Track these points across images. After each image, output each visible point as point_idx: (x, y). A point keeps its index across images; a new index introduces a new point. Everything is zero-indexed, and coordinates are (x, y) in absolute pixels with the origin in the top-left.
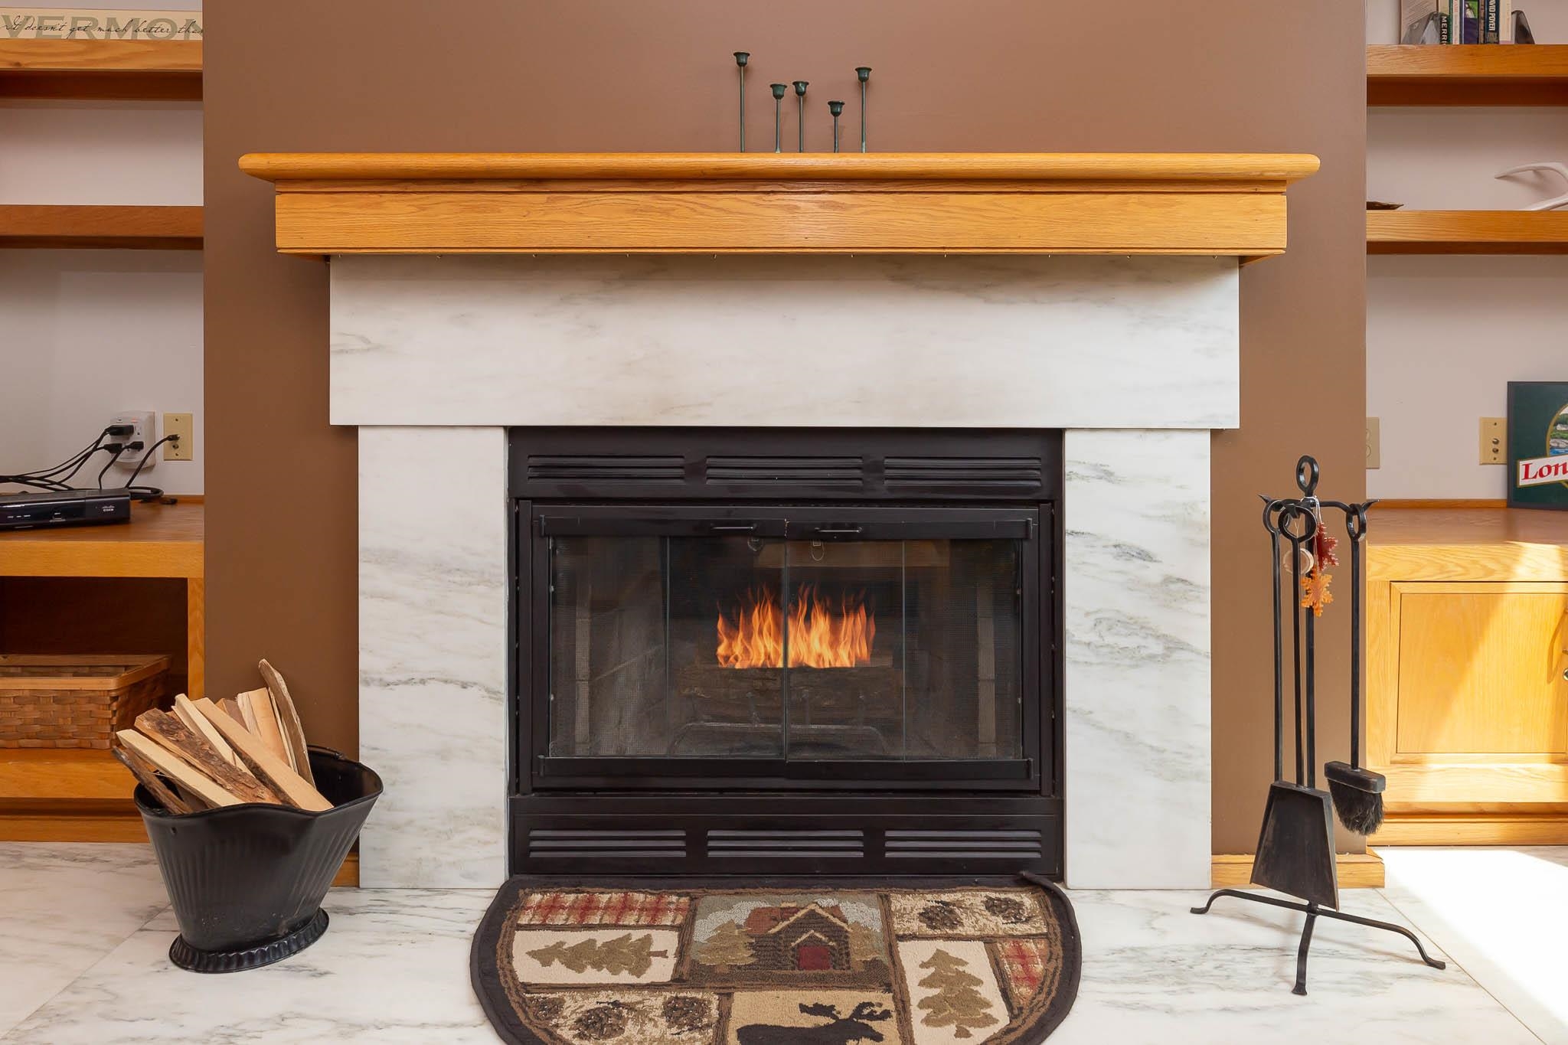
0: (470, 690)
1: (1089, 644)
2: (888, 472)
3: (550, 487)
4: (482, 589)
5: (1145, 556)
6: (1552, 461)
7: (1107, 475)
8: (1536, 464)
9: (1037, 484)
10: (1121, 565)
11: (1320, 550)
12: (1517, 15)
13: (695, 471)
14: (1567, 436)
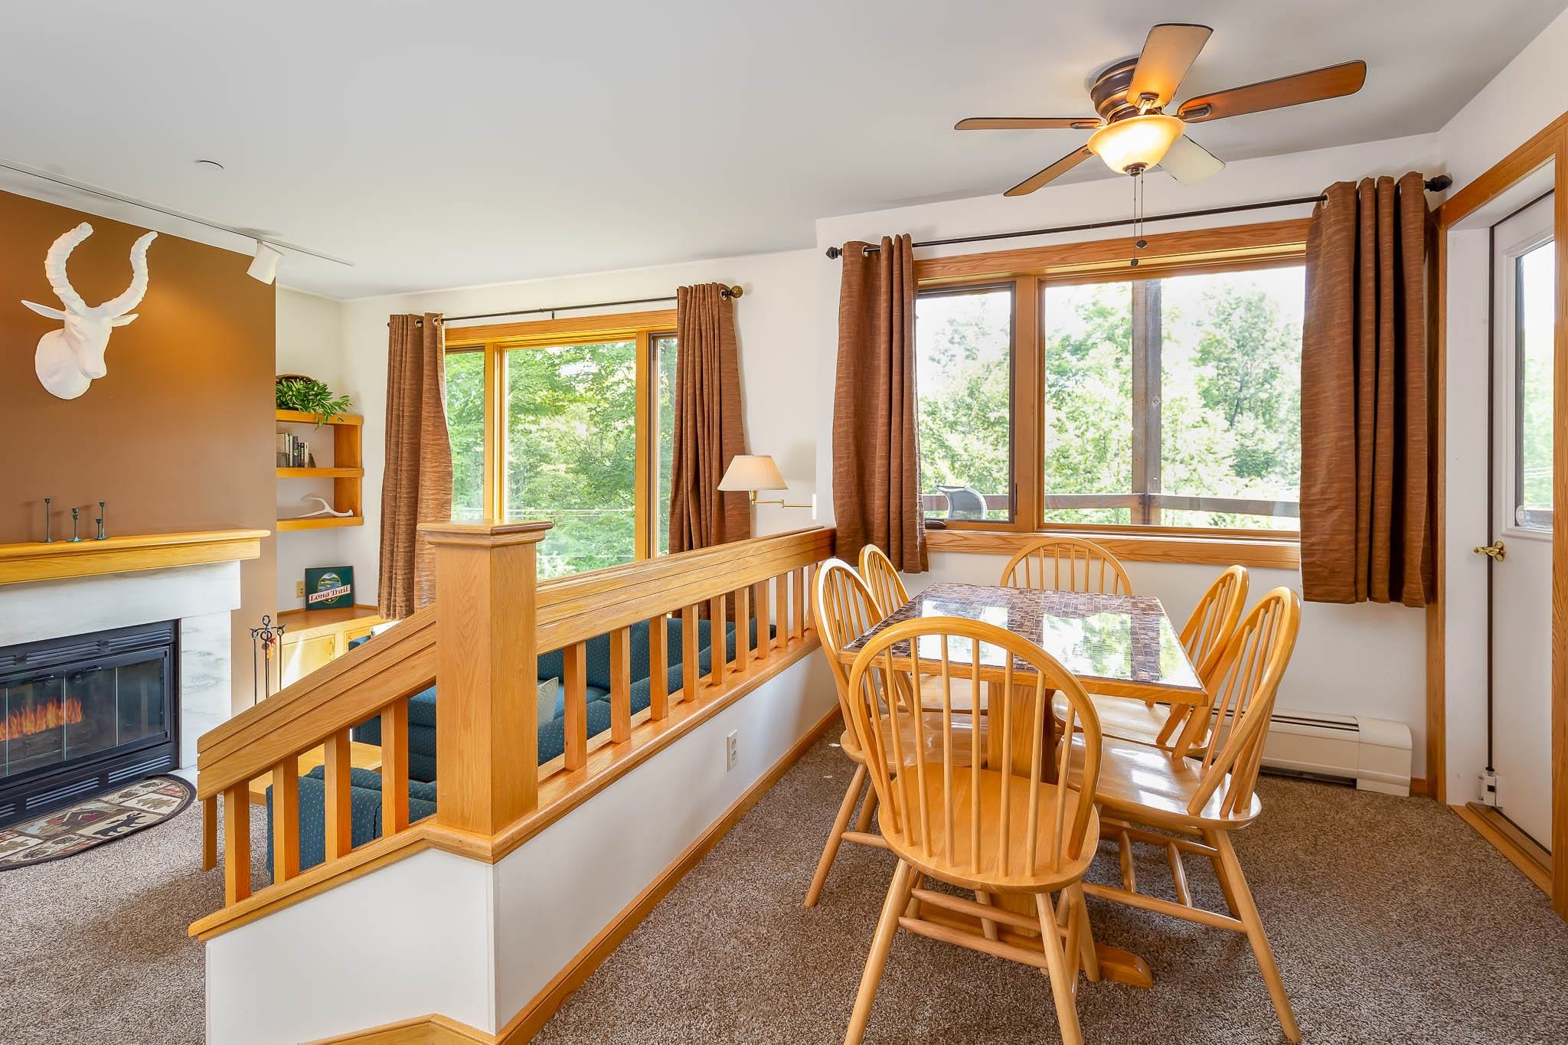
1: (189, 686)
2: (110, 644)
5: (209, 654)
6: (320, 594)
7: (197, 630)
8: (315, 595)
9: (170, 637)
10: (201, 658)
11: (271, 642)
12: (310, 455)
13: (21, 660)
14: (324, 585)
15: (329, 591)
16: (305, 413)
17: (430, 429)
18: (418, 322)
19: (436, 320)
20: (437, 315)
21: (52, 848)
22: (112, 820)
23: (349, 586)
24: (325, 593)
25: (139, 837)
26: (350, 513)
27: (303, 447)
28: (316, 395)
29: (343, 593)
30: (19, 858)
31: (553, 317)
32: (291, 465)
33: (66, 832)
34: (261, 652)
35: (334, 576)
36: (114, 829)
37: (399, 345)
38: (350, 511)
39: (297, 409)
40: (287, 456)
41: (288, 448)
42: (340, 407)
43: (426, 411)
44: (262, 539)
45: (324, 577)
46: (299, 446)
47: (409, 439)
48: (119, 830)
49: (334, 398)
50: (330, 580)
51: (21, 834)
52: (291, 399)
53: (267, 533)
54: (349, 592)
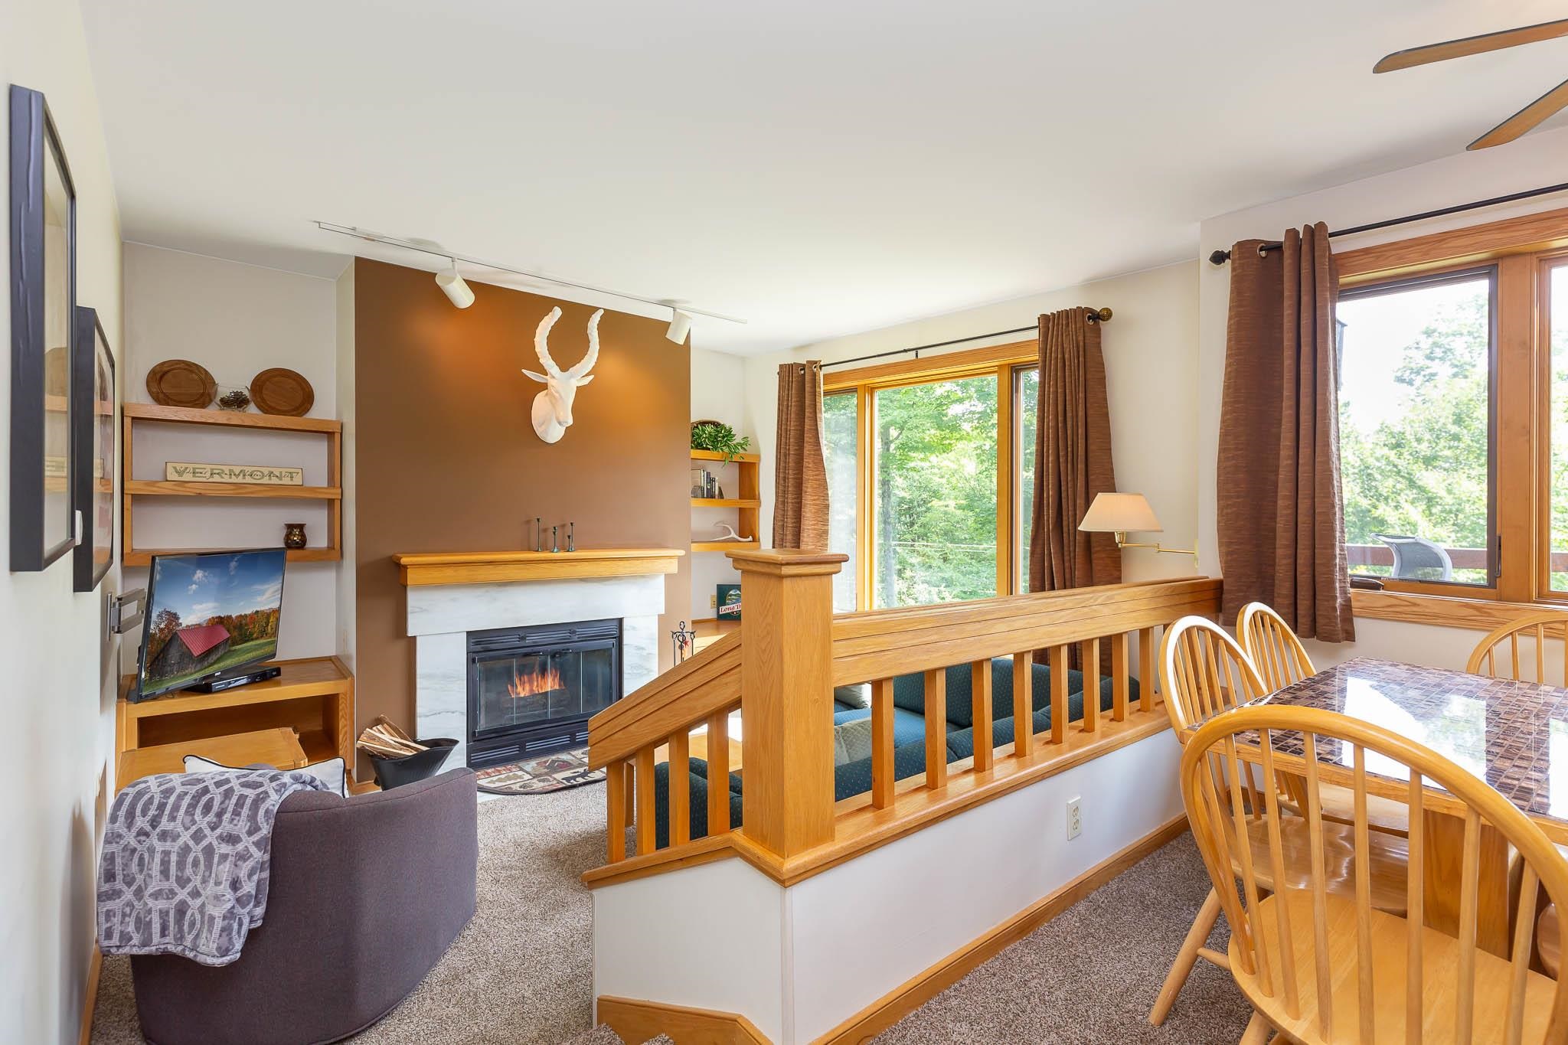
0: (456, 713)
1: (630, 674)
2: (577, 633)
3: (478, 648)
5: (643, 649)
6: (727, 607)
7: (633, 628)
8: (724, 608)
9: (616, 632)
10: (636, 651)
11: (686, 643)
12: (720, 488)
13: (523, 638)
14: (731, 599)
15: (734, 605)
16: (715, 452)
17: (810, 466)
18: (801, 370)
19: (815, 367)
20: (816, 362)
21: (538, 785)
22: (575, 771)
24: (732, 606)
25: (588, 788)
26: (751, 538)
27: (714, 481)
28: (723, 437)
30: (516, 787)
31: (917, 356)
32: (705, 496)
33: (546, 774)
34: (678, 651)
35: (737, 591)
36: (574, 778)
37: (786, 392)
38: (751, 537)
39: (709, 449)
40: (702, 489)
41: (703, 482)
42: (742, 448)
43: (808, 449)
44: (680, 558)
45: (731, 592)
46: (711, 481)
47: (795, 474)
48: (577, 779)
49: (738, 439)
50: (735, 595)
51: (521, 769)
52: (705, 441)
53: (682, 553)
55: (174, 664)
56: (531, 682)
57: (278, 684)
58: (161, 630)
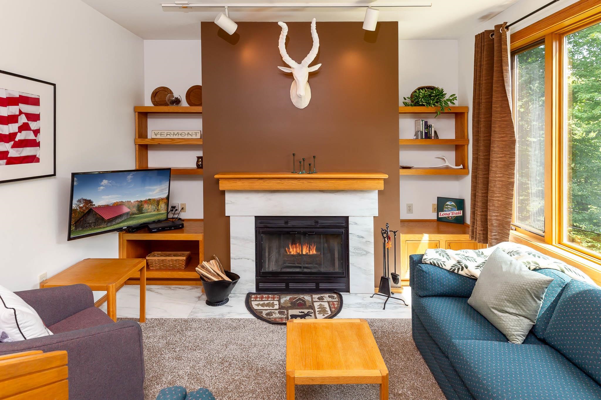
0: (249, 260)
1: (353, 252)
2: (319, 223)
3: (262, 225)
4: (251, 243)
5: (362, 237)
6: (445, 213)
7: (356, 224)
8: (442, 213)
9: (344, 225)
11: (389, 239)
12: (435, 132)
13: (286, 223)
14: (448, 208)
15: (450, 212)
16: (430, 107)
17: (498, 109)
18: (491, 36)
19: (502, 30)
20: (503, 25)
21: (275, 315)
23: (461, 211)
24: (448, 213)
26: (461, 167)
27: (431, 127)
28: (436, 96)
29: (458, 215)
32: (424, 137)
33: (287, 308)
35: (453, 203)
39: (424, 105)
40: (421, 133)
41: (422, 128)
42: (451, 102)
44: (384, 179)
45: (448, 203)
46: (428, 127)
47: (485, 118)
49: (447, 97)
50: (450, 205)
51: (279, 300)
53: (386, 176)
54: (461, 215)
55: (91, 223)
56: (296, 248)
57: (183, 232)
58: (81, 208)
